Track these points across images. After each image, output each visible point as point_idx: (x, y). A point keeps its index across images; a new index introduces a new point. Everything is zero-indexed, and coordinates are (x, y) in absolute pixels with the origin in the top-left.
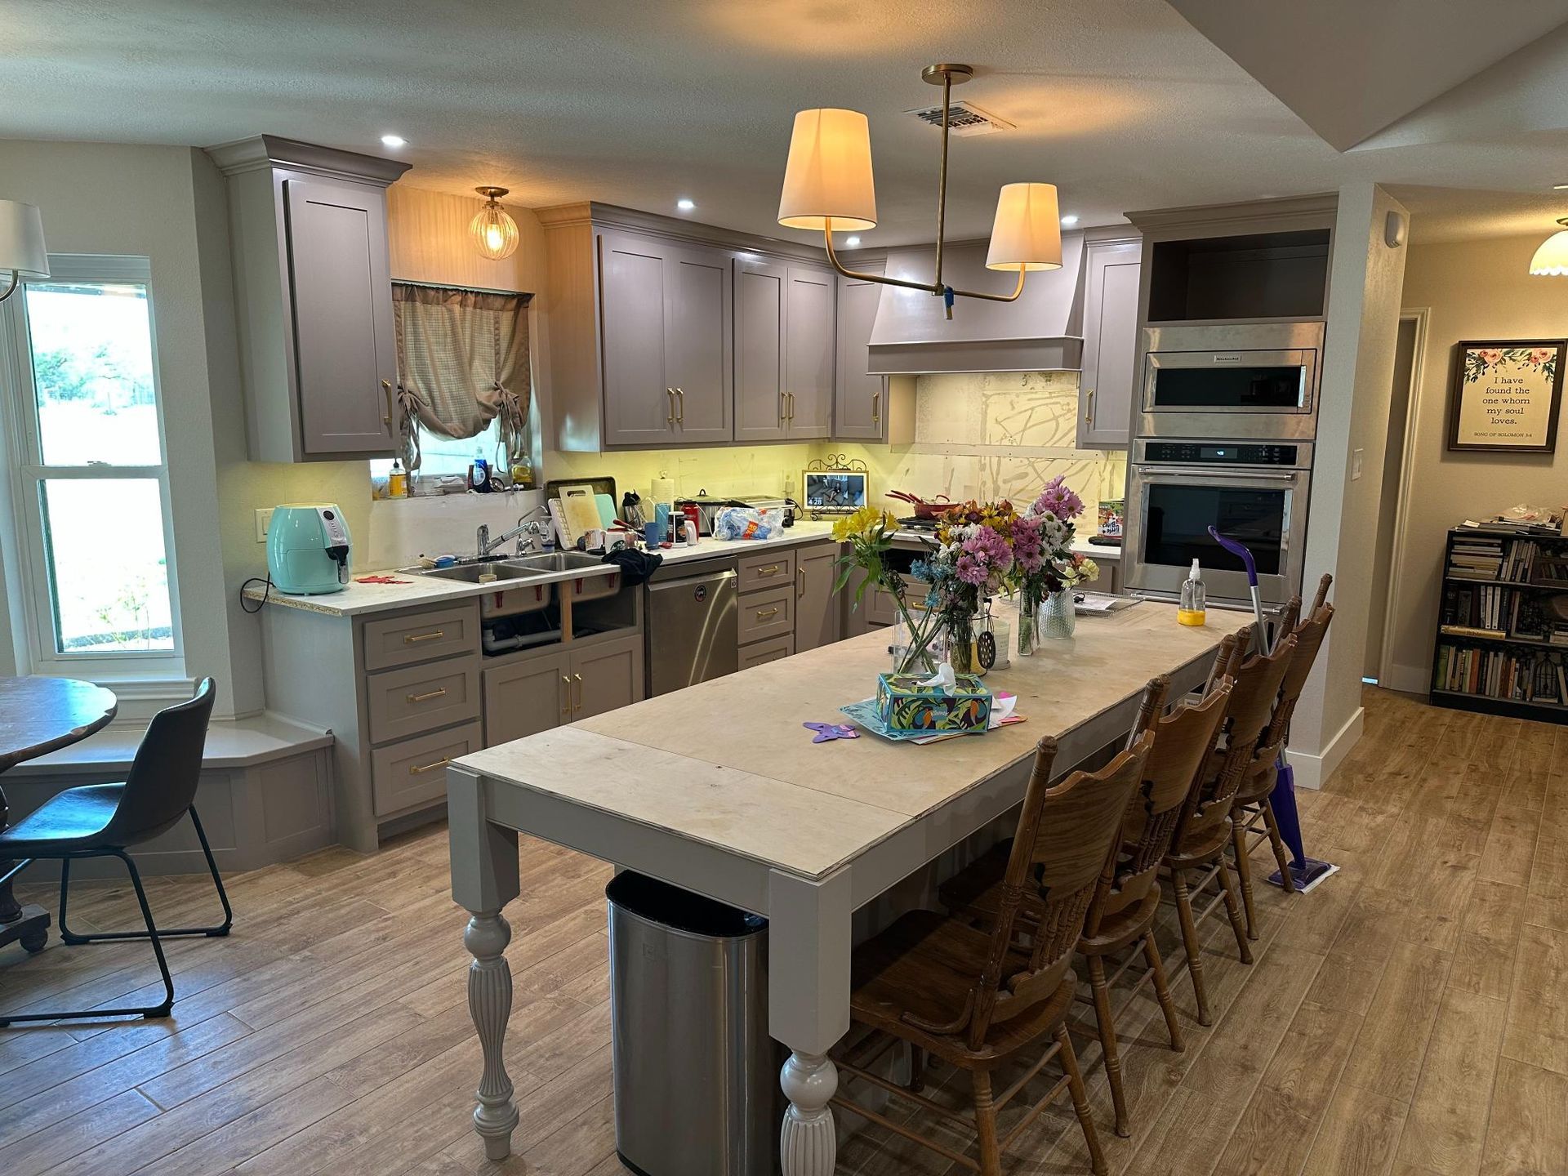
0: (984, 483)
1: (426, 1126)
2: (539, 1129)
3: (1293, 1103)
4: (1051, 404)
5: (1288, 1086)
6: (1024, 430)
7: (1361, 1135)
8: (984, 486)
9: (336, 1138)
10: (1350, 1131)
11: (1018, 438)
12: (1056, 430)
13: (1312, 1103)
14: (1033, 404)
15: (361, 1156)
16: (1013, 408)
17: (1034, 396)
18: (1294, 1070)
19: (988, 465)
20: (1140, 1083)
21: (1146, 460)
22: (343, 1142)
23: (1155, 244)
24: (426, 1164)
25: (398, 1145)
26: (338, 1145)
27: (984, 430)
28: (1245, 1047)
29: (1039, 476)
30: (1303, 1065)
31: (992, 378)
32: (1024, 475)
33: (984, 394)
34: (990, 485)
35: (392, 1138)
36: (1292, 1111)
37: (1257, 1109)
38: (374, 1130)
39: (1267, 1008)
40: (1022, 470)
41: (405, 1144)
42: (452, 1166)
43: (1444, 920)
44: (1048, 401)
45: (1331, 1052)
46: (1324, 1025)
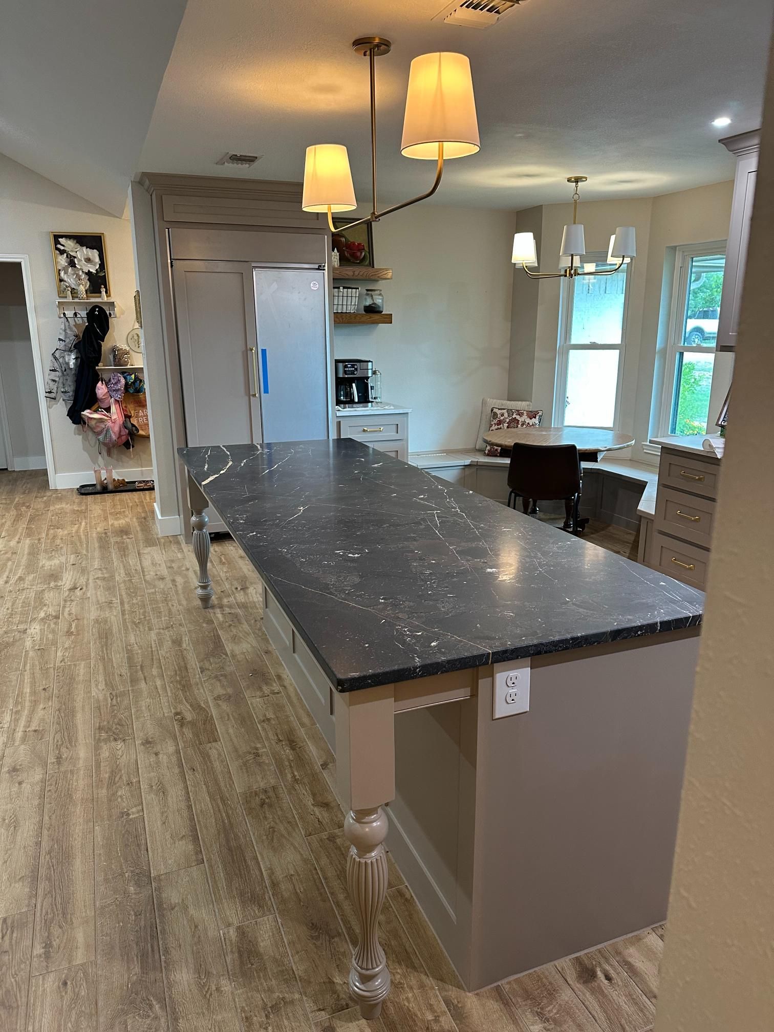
3: (112, 738)
5: (120, 745)
7: (70, 742)
10: (76, 741)
13: (102, 744)
18: (121, 756)
30: (118, 763)
36: (111, 734)
37: (128, 725)
45: (106, 782)
46: (119, 800)
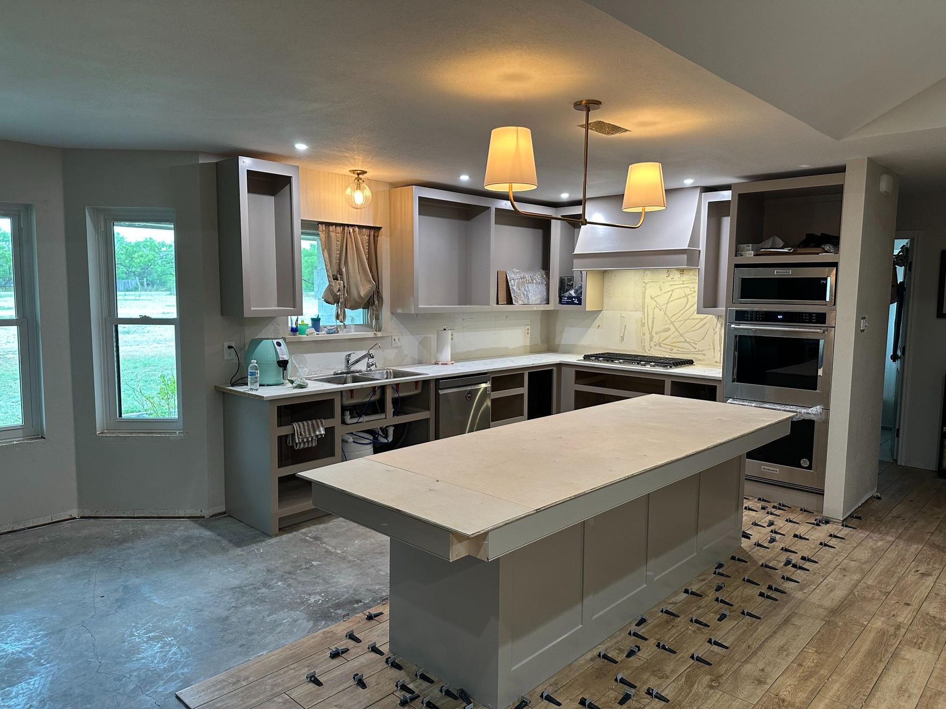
0: (644, 334)
1: (280, 679)
2: (340, 685)
3: (786, 704)
4: (684, 287)
5: (784, 694)
6: (668, 303)
8: (644, 336)
9: (231, 681)
11: (664, 307)
12: (687, 303)
13: (798, 705)
14: (674, 287)
15: (242, 691)
16: (661, 290)
17: (673, 283)
18: (790, 685)
19: (646, 324)
20: (692, 686)
21: (736, 320)
22: (234, 684)
23: (739, 194)
24: (276, 699)
25: (263, 688)
26: (231, 685)
27: (644, 304)
28: (763, 670)
29: (677, 330)
30: (797, 682)
31: (648, 272)
32: (668, 330)
33: (643, 282)
34: (647, 336)
35: (261, 684)
37: (762, 705)
38: (251, 679)
39: (781, 649)
40: (667, 326)
41: (267, 687)
43: (908, 604)
44: (682, 286)
45: (817, 676)
46: (815, 661)
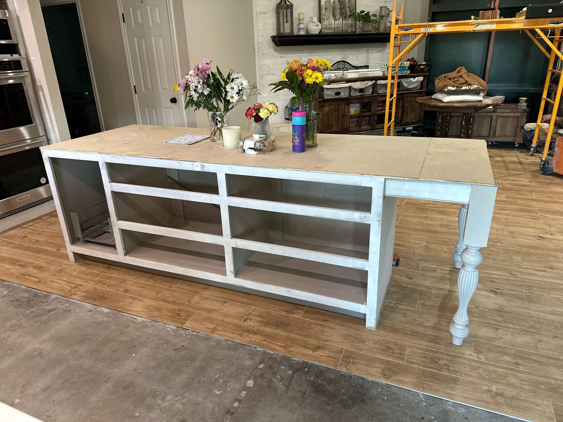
1: (466, 370)
9: (503, 399)
15: (501, 383)
22: (501, 395)
24: (483, 360)
25: (484, 374)
26: (505, 395)
35: (483, 378)
38: (486, 388)
42: (476, 351)
